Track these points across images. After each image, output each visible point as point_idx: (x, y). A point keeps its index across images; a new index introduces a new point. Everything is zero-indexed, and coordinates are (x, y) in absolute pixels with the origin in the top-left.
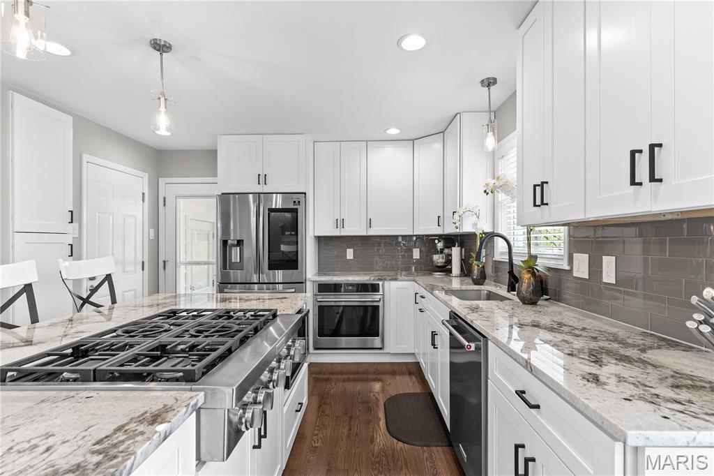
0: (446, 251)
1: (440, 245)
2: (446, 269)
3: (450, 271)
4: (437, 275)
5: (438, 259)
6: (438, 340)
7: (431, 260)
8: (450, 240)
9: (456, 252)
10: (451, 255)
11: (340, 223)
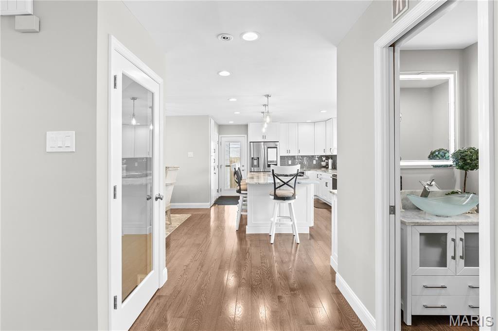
0: (326, 161)
1: (324, 159)
2: (326, 167)
3: (328, 168)
4: (323, 169)
5: (323, 164)
6: (328, 184)
7: (321, 164)
8: (328, 157)
9: (330, 161)
10: (328, 162)
11: (289, 151)
